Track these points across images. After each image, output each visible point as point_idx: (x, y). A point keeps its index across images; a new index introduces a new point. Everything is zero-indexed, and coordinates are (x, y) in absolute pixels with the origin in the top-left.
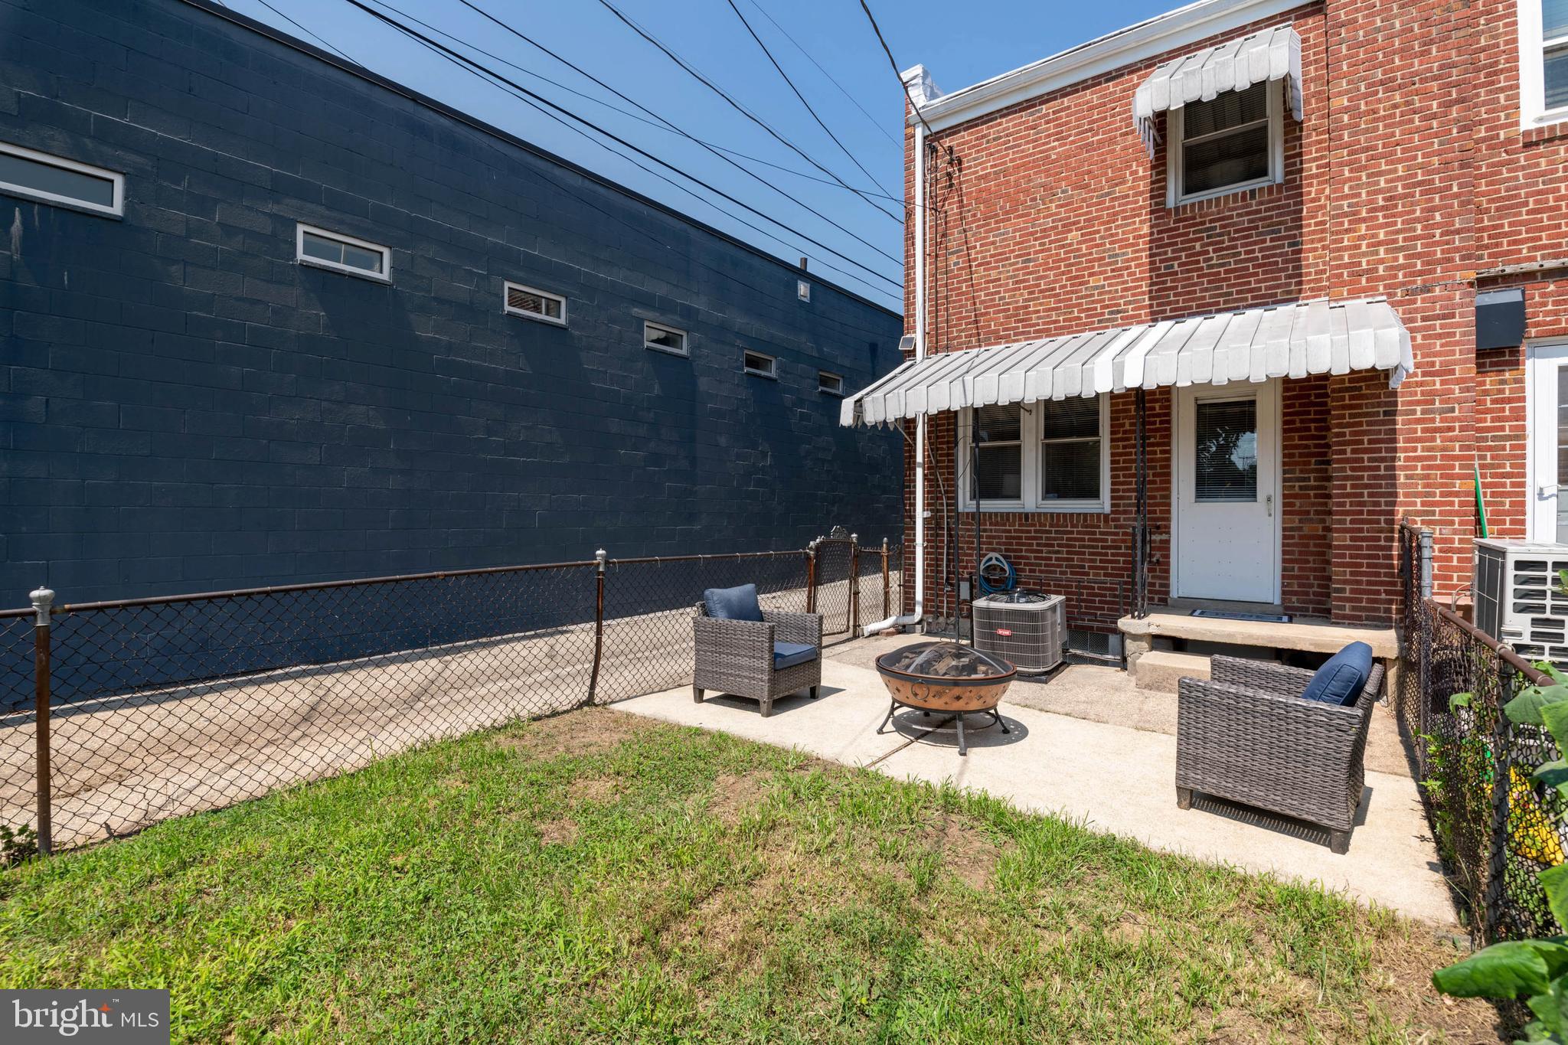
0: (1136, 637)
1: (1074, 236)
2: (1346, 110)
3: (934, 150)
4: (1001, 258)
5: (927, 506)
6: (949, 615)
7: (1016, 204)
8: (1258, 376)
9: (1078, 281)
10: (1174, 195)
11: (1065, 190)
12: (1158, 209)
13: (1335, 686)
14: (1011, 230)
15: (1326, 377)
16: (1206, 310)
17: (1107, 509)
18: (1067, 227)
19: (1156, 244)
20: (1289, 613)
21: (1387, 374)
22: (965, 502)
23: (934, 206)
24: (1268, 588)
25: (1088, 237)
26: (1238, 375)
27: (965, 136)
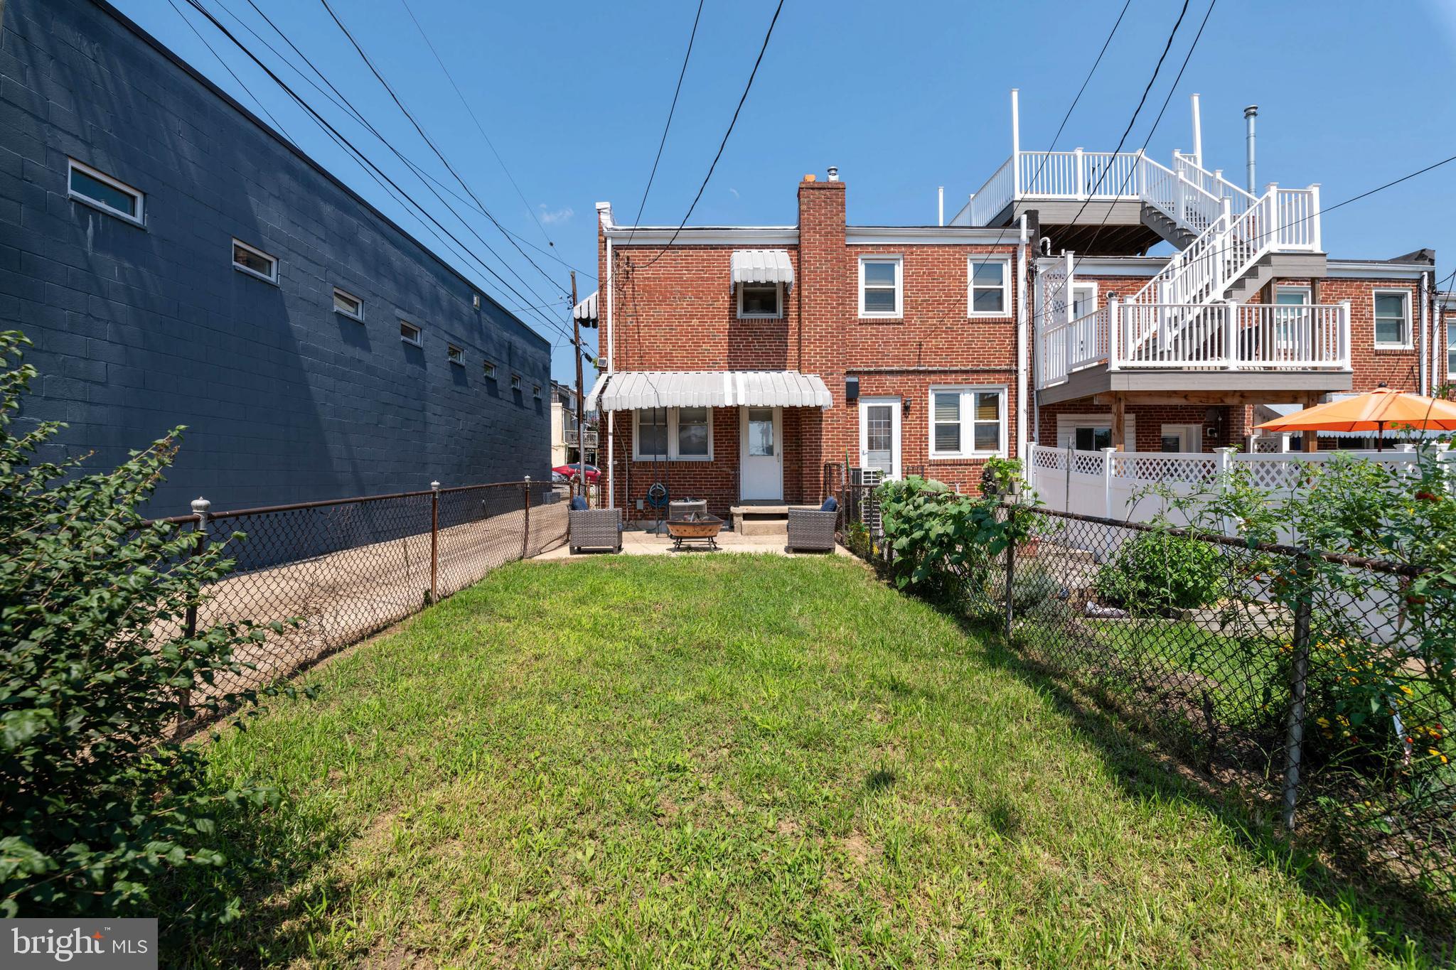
0: (738, 515)
1: (695, 322)
2: (807, 297)
3: (618, 255)
4: (657, 324)
5: (614, 458)
6: (630, 519)
7: (666, 298)
8: (773, 405)
9: (697, 345)
10: (739, 313)
11: (690, 297)
12: (733, 317)
13: (830, 506)
14: (663, 310)
15: (795, 407)
16: (754, 368)
17: (712, 459)
18: (692, 317)
19: (731, 335)
20: (786, 502)
21: (820, 407)
22: (636, 455)
23: (619, 288)
24: (778, 493)
25: (702, 324)
26: (767, 404)
27: (636, 252)
